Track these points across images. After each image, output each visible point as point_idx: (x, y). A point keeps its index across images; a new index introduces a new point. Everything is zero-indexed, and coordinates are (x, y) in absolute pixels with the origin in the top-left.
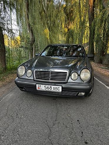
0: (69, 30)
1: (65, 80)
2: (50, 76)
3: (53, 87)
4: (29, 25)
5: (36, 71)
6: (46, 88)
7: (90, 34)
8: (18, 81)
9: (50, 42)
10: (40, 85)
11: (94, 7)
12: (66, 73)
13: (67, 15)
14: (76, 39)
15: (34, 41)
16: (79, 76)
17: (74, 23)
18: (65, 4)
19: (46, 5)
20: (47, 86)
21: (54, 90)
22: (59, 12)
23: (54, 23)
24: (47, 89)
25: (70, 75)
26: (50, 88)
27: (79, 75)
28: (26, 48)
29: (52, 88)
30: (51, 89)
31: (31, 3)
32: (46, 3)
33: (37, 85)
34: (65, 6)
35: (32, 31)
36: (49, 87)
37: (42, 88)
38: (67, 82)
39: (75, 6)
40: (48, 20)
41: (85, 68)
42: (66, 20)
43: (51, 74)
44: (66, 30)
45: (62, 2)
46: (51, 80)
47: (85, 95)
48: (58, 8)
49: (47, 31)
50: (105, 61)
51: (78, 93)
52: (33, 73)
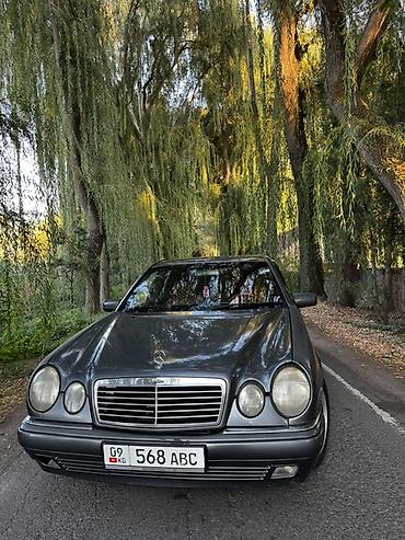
0: (225, 189)
1: (215, 419)
2: (157, 405)
3: (169, 451)
4: (83, 186)
5: (100, 388)
6: (141, 459)
7: (301, 203)
8: (32, 435)
9: (161, 235)
10: (116, 446)
11: (302, 116)
12: (219, 388)
13: (215, 141)
14: (254, 224)
15: (101, 237)
16: (267, 398)
17: (240, 164)
18: (205, 105)
19: (141, 113)
20: (147, 449)
21: (175, 465)
22: (187, 133)
23: (173, 168)
24: (146, 464)
25: (233, 396)
26: (156, 456)
27: (268, 395)
28: (74, 266)
29: (168, 457)
30: (161, 460)
31: (87, 113)
32: (140, 105)
33: (105, 446)
34: (206, 112)
35: (93, 203)
36: (154, 453)
37: (126, 457)
38: (225, 427)
39: (241, 112)
40: (149, 162)
41: (286, 365)
42: (212, 159)
43: (159, 395)
44: (217, 189)
45: (196, 100)
46: (159, 422)
47: (297, 475)
48: (182, 120)
49: (148, 197)
50: (365, 298)
51: (272, 471)
52: (89, 395)
